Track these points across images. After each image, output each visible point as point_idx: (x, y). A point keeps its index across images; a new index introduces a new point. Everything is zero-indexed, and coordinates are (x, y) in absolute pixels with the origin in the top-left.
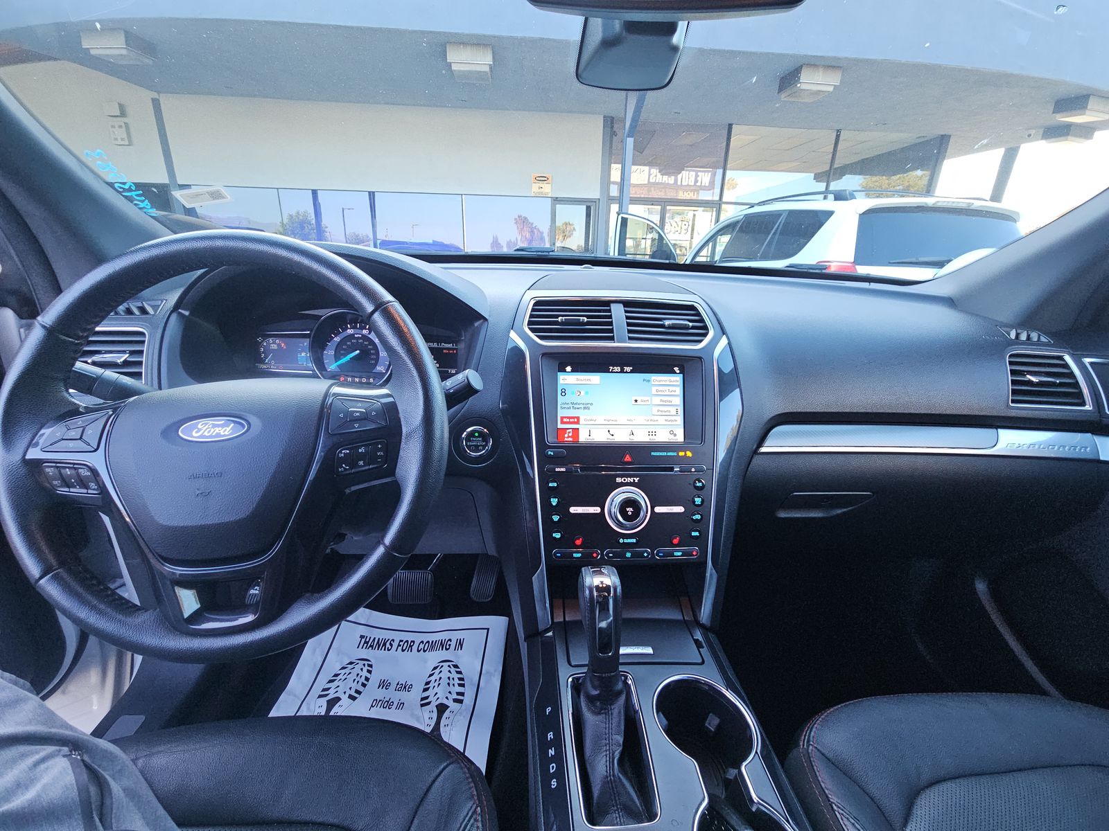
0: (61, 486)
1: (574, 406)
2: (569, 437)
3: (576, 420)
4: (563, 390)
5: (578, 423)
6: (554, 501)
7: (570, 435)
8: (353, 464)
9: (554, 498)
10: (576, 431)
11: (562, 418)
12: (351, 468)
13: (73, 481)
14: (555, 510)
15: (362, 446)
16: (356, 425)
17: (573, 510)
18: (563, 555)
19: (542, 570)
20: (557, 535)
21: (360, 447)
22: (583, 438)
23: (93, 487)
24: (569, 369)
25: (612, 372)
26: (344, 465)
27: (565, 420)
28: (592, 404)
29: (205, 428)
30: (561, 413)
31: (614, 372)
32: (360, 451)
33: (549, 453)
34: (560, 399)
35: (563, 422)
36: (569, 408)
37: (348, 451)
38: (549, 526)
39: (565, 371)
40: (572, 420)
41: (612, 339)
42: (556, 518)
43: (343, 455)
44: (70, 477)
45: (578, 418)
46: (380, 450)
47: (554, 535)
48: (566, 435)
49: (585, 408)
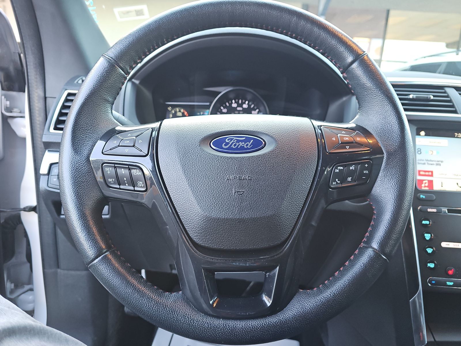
0: (114, 183)
1: (429, 162)
2: (425, 187)
3: (430, 173)
4: (419, 150)
5: (432, 175)
6: (428, 236)
7: (427, 185)
8: (343, 180)
9: (427, 233)
10: (431, 182)
11: (419, 171)
12: (341, 183)
13: (125, 179)
14: (430, 243)
15: (354, 164)
16: (348, 147)
17: (444, 244)
18: (438, 283)
19: (419, 294)
20: (432, 265)
21: (351, 165)
22: (437, 187)
23: (140, 185)
24: (423, 133)
25: (457, 137)
26: (337, 180)
27: (422, 173)
28: (442, 162)
29: (231, 142)
30: (419, 167)
31: (459, 138)
32: (351, 168)
33: (421, 196)
34: (418, 157)
35: (420, 175)
36: (424, 164)
37: (342, 168)
38: (425, 258)
39: (420, 135)
40: (427, 173)
41: (455, 112)
42: (430, 251)
43: (338, 171)
44: (124, 176)
45: (432, 172)
46: (366, 169)
47: (429, 265)
48: (423, 185)
49: (437, 164)
